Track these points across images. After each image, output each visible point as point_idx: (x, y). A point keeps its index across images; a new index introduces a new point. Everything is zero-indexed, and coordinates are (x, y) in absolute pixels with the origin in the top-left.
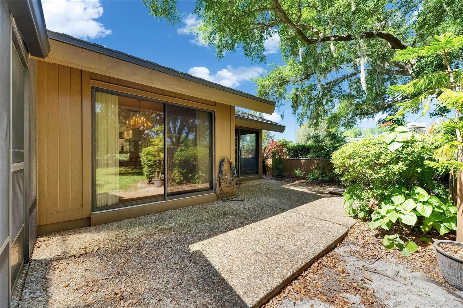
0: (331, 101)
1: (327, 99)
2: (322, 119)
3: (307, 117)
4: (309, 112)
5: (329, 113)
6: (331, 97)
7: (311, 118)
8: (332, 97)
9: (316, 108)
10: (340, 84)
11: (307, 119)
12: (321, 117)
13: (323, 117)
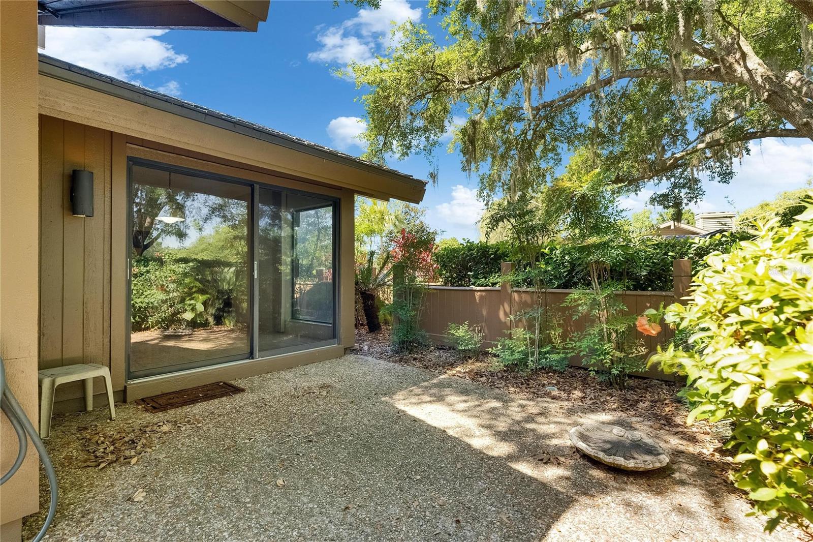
0: (554, 149)
1: (545, 145)
2: (534, 191)
3: (501, 184)
4: (505, 176)
5: (548, 178)
6: (552, 139)
7: (509, 189)
8: (556, 140)
9: (520, 165)
10: (573, 109)
11: (501, 189)
12: (533, 187)
13: (535, 186)
